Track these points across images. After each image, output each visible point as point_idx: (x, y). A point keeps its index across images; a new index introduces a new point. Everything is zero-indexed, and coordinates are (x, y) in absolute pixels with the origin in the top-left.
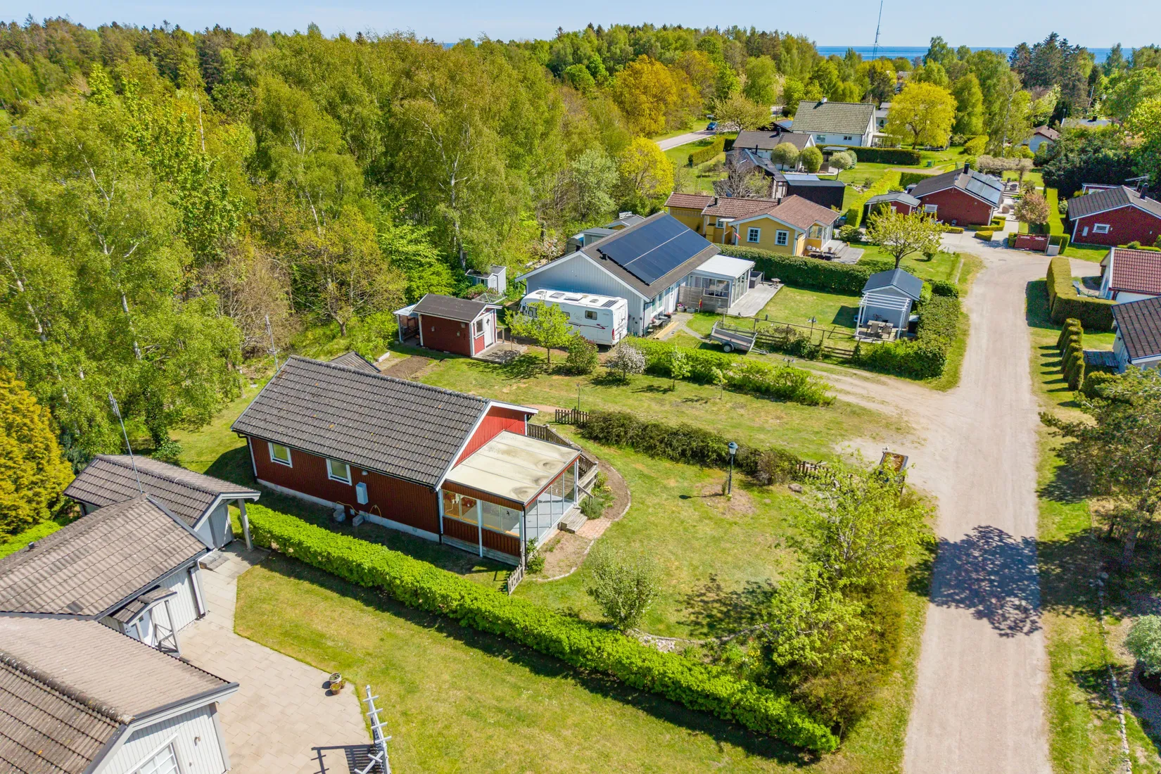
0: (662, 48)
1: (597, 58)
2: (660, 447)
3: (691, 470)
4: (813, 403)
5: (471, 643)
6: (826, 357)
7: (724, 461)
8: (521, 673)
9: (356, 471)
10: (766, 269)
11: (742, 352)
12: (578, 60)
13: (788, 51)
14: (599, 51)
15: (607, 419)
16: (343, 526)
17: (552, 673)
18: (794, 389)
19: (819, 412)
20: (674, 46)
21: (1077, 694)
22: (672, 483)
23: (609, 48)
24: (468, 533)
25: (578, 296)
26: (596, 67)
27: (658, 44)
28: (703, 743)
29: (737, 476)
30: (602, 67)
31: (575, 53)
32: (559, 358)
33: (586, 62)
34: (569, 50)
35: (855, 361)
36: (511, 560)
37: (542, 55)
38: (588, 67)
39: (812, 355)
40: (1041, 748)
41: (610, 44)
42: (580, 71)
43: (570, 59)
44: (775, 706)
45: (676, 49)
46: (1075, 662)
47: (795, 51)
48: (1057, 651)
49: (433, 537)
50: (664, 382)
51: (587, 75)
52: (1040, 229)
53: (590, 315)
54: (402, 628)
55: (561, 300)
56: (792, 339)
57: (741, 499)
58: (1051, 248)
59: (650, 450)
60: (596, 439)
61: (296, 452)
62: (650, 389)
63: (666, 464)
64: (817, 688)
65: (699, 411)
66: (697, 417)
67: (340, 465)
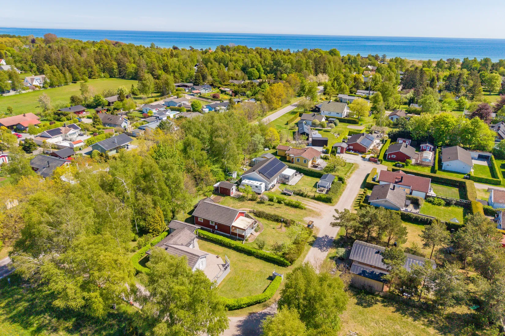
0: (284, 62)
1: (260, 65)
2: (270, 218)
3: (275, 223)
4: (302, 209)
6: (308, 197)
7: (281, 222)
8: (246, 256)
9: (216, 223)
10: (300, 171)
11: (290, 195)
12: (253, 67)
13: (329, 62)
14: (261, 62)
15: (260, 212)
16: (213, 232)
17: (250, 256)
18: (299, 205)
19: (304, 211)
20: (287, 61)
21: (329, 260)
22: (271, 226)
23: (264, 62)
24: (235, 234)
25: (254, 182)
26: (259, 69)
27: (282, 61)
28: (272, 265)
29: (284, 224)
30: (262, 69)
31: (252, 63)
32: (250, 196)
33: (256, 67)
34: (250, 63)
35: (314, 198)
36: (243, 239)
37: (240, 63)
38: (256, 69)
39: (305, 197)
41: (265, 60)
42: (254, 70)
43: (250, 65)
44: (282, 259)
45: (288, 62)
46: (331, 256)
47: (332, 63)
48: (329, 254)
49: (229, 235)
50: (271, 203)
51: (256, 72)
53: (256, 187)
54: (226, 249)
55: (250, 183)
56: (301, 193)
57: (284, 229)
58: (376, 162)
59: (268, 219)
60: (257, 216)
61: (204, 219)
62: (269, 205)
63: (271, 222)
64: (287, 256)
65: (279, 210)
66: (278, 212)
67: (212, 222)
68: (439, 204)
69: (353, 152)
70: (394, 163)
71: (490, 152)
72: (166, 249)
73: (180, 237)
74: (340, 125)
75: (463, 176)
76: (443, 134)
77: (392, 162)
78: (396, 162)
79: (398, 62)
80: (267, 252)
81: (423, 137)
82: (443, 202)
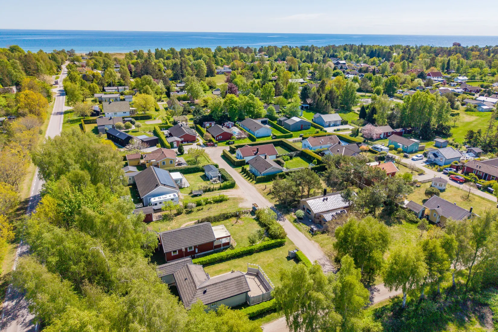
2: (220, 219)
3: (227, 221)
4: (227, 200)
5: (239, 258)
6: (215, 190)
8: (249, 257)
9: (195, 247)
11: (200, 195)
15: (207, 219)
16: (194, 258)
17: (252, 254)
18: (222, 199)
21: (296, 224)
22: (228, 224)
24: (219, 246)
25: (164, 196)
28: (274, 249)
29: (234, 219)
35: (221, 188)
36: (227, 246)
39: (213, 190)
40: (298, 231)
46: (292, 221)
48: (290, 220)
49: (213, 250)
50: (200, 207)
52: (210, 141)
53: (172, 200)
54: (229, 262)
55: (162, 199)
56: (208, 188)
57: (240, 221)
58: (216, 145)
59: (218, 221)
61: (179, 250)
62: (199, 210)
63: (223, 222)
65: (212, 210)
66: (214, 212)
67: (191, 248)
68: (287, 160)
69: (186, 143)
70: (225, 142)
71: (266, 118)
72: (205, 292)
73: (196, 275)
74: (137, 123)
75: (270, 138)
76: (236, 111)
77: (222, 142)
78: (228, 141)
79: (103, 56)
80: (259, 244)
81: (221, 117)
82: (289, 158)
